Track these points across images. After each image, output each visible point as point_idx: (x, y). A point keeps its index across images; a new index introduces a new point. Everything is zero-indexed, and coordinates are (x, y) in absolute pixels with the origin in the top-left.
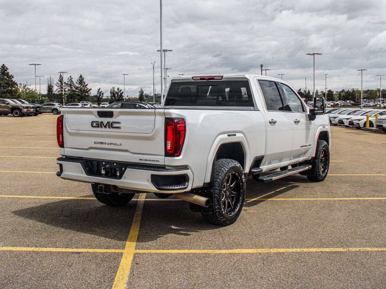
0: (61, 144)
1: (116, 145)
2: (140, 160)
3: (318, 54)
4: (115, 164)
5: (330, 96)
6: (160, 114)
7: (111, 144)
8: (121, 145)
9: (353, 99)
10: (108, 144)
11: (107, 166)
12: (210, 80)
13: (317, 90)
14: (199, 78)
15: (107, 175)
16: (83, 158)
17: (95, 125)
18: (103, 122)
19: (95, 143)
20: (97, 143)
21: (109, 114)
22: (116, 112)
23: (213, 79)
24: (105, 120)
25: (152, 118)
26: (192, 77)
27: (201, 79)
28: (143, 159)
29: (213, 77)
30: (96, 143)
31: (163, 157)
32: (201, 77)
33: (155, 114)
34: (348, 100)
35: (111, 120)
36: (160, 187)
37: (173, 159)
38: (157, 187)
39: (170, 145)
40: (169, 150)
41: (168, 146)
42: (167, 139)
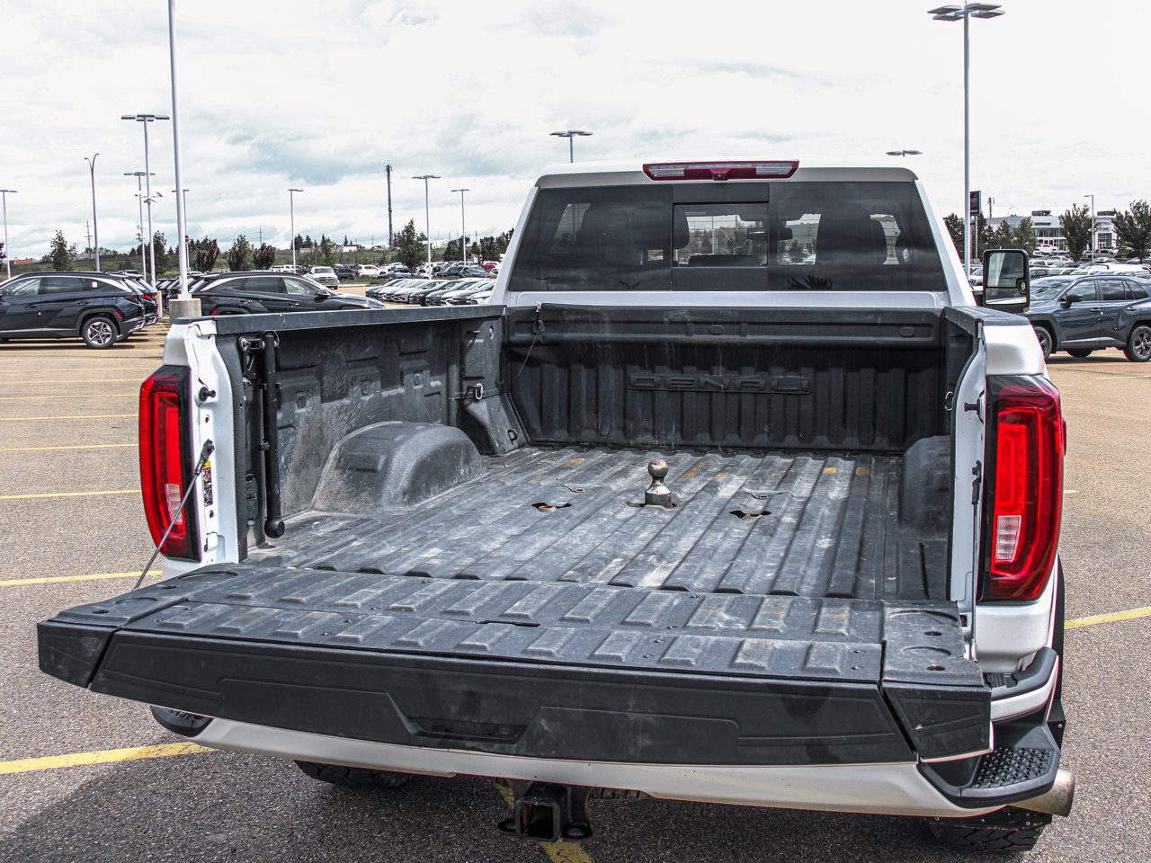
23: (750, 173)
26: (646, 167)
27: (690, 175)
29: (749, 166)
32: (691, 167)
36: (968, 792)
37: (1025, 618)
38: (953, 790)
39: (1013, 532)
40: (1005, 566)
41: (1001, 542)
42: (998, 503)
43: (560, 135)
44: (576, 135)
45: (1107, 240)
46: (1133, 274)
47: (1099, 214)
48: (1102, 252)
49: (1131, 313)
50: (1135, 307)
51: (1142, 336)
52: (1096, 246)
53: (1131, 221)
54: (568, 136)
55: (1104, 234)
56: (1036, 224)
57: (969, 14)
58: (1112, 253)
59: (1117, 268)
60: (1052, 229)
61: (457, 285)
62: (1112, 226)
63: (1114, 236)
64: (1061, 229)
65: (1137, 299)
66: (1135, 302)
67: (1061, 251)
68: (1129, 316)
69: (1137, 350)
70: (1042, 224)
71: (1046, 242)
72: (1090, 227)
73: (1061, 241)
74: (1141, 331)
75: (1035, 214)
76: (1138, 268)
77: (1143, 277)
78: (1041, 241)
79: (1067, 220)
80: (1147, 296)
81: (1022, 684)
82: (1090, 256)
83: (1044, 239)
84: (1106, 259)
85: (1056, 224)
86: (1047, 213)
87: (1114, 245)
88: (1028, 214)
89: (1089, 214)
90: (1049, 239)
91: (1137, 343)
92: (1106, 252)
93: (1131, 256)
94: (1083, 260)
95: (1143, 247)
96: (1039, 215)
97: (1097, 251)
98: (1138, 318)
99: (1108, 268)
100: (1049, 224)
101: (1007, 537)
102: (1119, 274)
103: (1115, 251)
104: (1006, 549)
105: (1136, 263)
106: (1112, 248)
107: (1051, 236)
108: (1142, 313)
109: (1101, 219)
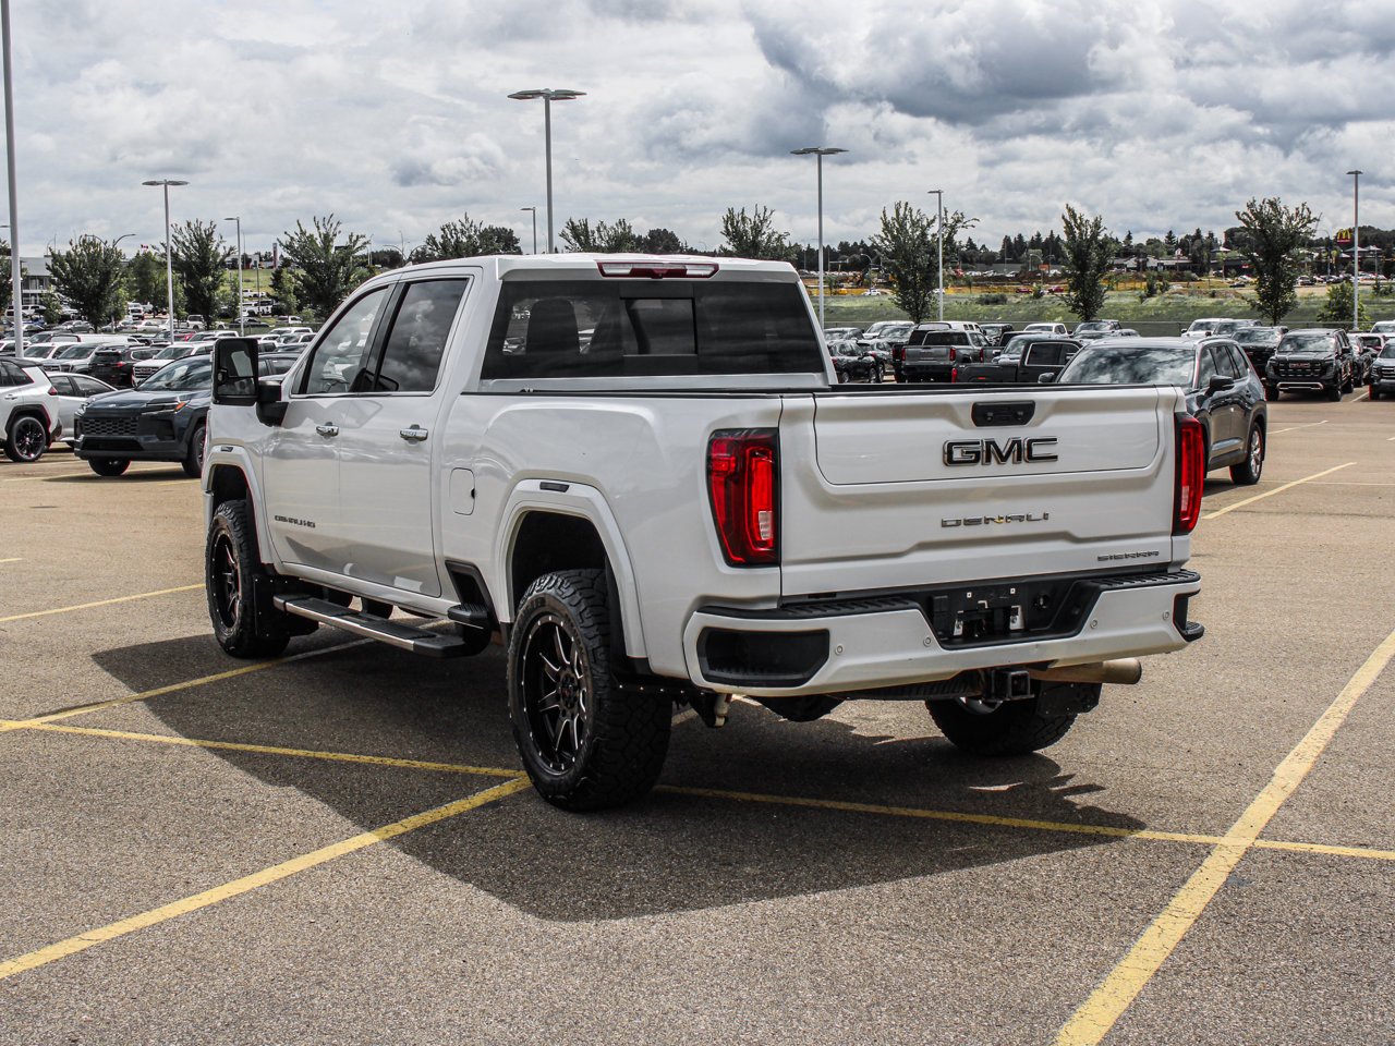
0: (762, 552)
1: (1029, 518)
2: (1100, 559)
4: (1013, 591)
6: (1167, 403)
7: (1008, 520)
8: (1046, 517)
10: (1000, 521)
11: (979, 602)
14: (628, 269)
16: (833, 594)
17: (957, 454)
18: (994, 443)
19: (944, 524)
20: (954, 523)
21: (1021, 413)
22: (1044, 402)
23: (681, 274)
24: (1002, 435)
26: (600, 266)
27: (634, 273)
28: (1110, 554)
29: (680, 267)
30: (948, 523)
31: (1169, 538)
32: (636, 267)
33: (1157, 404)
35: (1023, 433)
37: (1188, 541)
38: (1184, 632)
39: (1186, 496)
40: (1183, 513)
41: (1182, 502)
42: (1183, 481)
95: (98, 307)
101: (1184, 499)
104: (1184, 505)
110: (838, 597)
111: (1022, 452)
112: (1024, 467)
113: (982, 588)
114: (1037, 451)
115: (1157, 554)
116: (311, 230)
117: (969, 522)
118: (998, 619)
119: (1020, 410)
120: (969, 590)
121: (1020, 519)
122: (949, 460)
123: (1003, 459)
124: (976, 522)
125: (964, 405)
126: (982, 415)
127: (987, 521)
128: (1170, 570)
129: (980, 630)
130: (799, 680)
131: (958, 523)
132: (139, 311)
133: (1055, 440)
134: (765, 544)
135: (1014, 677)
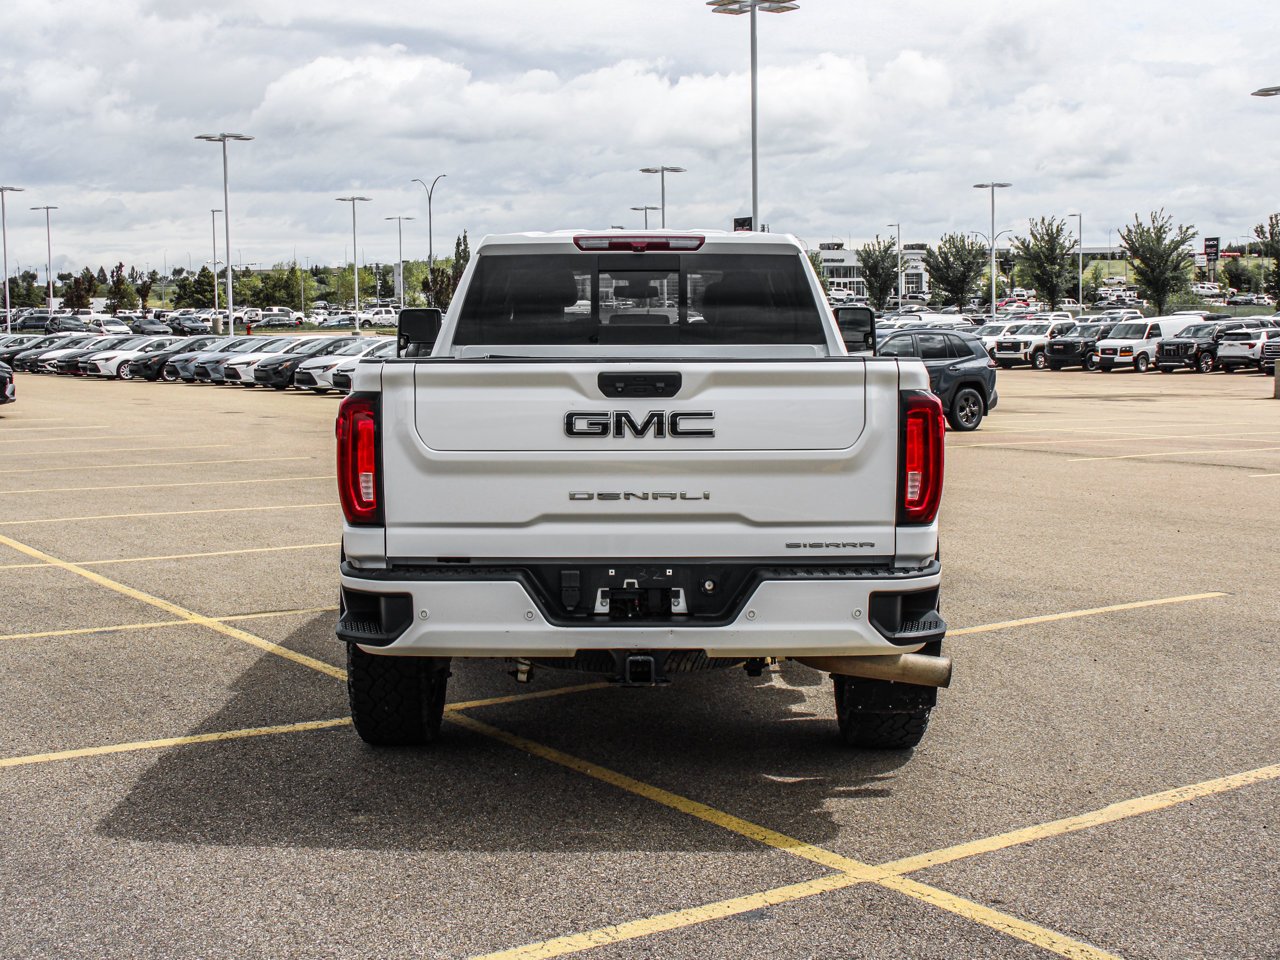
0: (366, 513)
1: (683, 497)
2: (789, 546)
3: (238, 137)
4: (669, 572)
5: (206, 291)
6: (884, 379)
7: (656, 497)
8: (706, 497)
9: (293, 301)
10: (645, 497)
11: (626, 581)
12: (647, 252)
13: (133, 268)
14: (606, 243)
15: (617, 617)
16: (468, 559)
17: (581, 425)
18: (627, 416)
19: (572, 497)
20: (586, 496)
21: (660, 385)
22: (691, 374)
23: (665, 246)
24: (639, 409)
25: (855, 393)
26: (576, 240)
27: (613, 246)
28: (802, 542)
29: (664, 240)
30: (577, 496)
31: (891, 529)
32: (614, 240)
33: (864, 379)
34: (276, 304)
35: (667, 406)
36: (898, 635)
37: (924, 534)
38: (889, 634)
39: (917, 484)
40: (913, 503)
41: (910, 490)
42: (908, 466)
43: (209, 138)
44: (231, 139)
45: (917, 283)
46: (951, 327)
47: (907, 247)
48: (911, 298)
49: (954, 373)
50: (958, 366)
51: (967, 400)
52: (903, 290)
53: (946, 259)
54: (220, 140)
55: (913, 275)
56: (826, 261)
57: (757, 8)
58: (923, 300)
59: (931, 319)
60: (844, 267)
61: (59, 342)
62: (922, 266)
63: (926, 277)
64: (858, 268)
65: (960, 356)
66: (959, 360)
67: (859, 297)
68: (951, 377)
69: (962, 417)
70: (833, 260)
71: (839, 284)
72: (896, 266)
73: (858, 283)
74: (965, 394)
75: (823, 247)
76: (957, 319)
77: (964, 330)
78: (832, 283)
79: (866, 256)
80: (972, 353)
81: (925, 571)
82: (896, 304)
83: (836, 280)
84: (916, 307)
85: (852, 261)
86: (839, 246)
87: (925, 288)
88: (817, 248)
89: (895, 249)
90: (842, 280)
91: (962, 410)
92: (916, 298)
93: (947, 302)
94: (887, 309)
95: (962, 291)
96: (829, 249)
97: (904, 297)
98: (962, 379)
99: (920, 319)
100: (842, 261)
101: (912, 487)
102: (934, 327)
103: (928, 297)
104: (913, 493)
105: (954, 313)
106: (923, 292)
107: (845, 276)
108: (967, 373)
109: (910, 255)
110: (472, 563)
111: (663, 425)
112: (669, 441)
113: (627, 566)
114: (684, 425)
115: (872, 545)
116: (1147, 224)
117: (602, 497)
118: (655, 600)
119: (661, 382)
120: (612, 567)
121: (673, 497)
122: (570, 430)
123: (639, 432)
124: (614, 497)
125: (590, 374)
126: (610, 385)
127: (627, 496)
128: (897, 565)
129: (634, 610)
130: (384, 640)
131: (590, 497)
132: (1023, 296)
133: (711, 414)
134: (369, 504)
135: (632, 662)
